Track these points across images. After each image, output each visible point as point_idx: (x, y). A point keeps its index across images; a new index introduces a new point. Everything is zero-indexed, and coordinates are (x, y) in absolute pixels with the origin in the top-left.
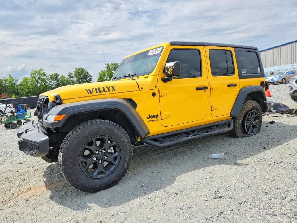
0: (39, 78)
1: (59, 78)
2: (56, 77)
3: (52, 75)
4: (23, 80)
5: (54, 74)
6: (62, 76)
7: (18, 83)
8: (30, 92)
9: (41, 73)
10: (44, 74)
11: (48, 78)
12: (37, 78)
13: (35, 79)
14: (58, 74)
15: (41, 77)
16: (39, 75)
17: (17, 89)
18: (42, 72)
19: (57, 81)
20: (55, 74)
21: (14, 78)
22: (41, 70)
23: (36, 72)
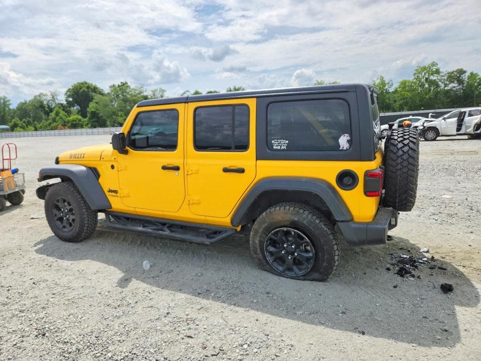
0: (427, 79)
1: (465, 77)
2: (460, 77)
3: (452, 73)
4: (399, 84)
5: (456, 71)
6: (472, 74)
7: (391, 90)
8: (406, 104)
9: (432, 70)
10: (438, 72)
11: (444, 78)
12: (423, 80)
13: (420, 81)
14: (465, 69)
15: (432, 78)
16: (429, 73)
17: (389, 99)
18: (434, 69)
19: (459, 85)
20: (458, 70)
21: (387, 82)
22: (434, 64)
23: (424, 68)
